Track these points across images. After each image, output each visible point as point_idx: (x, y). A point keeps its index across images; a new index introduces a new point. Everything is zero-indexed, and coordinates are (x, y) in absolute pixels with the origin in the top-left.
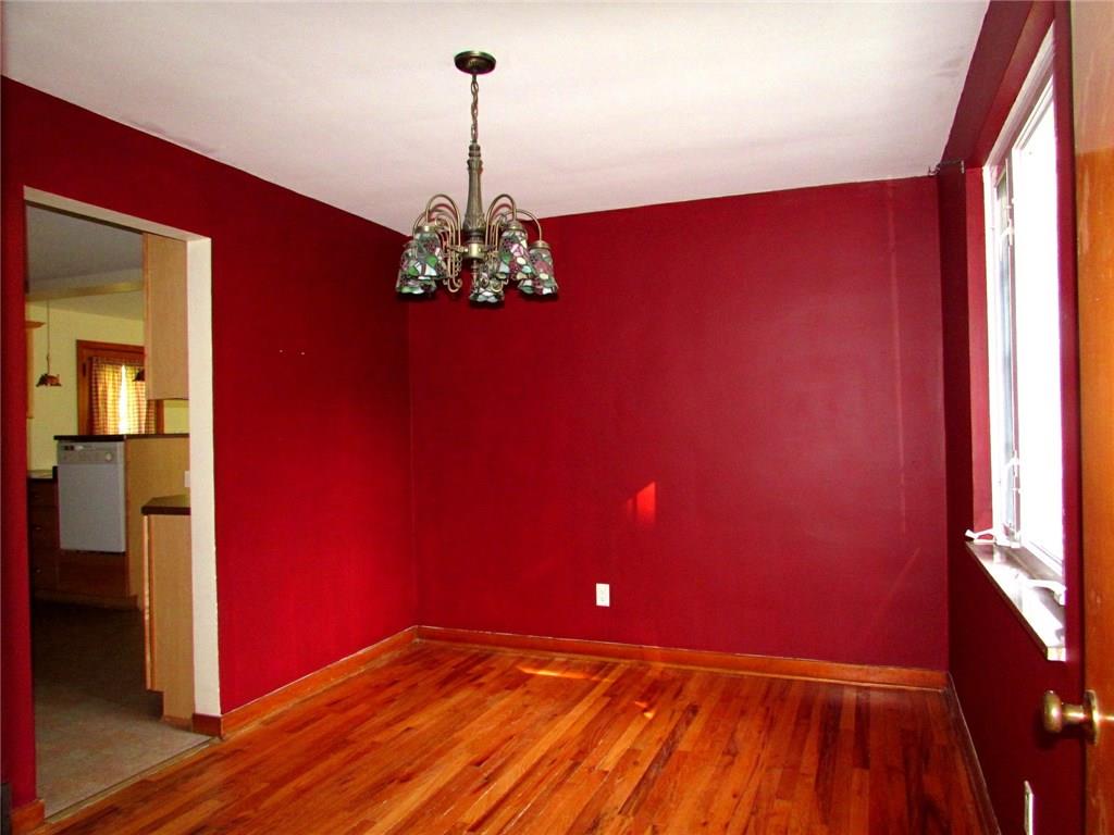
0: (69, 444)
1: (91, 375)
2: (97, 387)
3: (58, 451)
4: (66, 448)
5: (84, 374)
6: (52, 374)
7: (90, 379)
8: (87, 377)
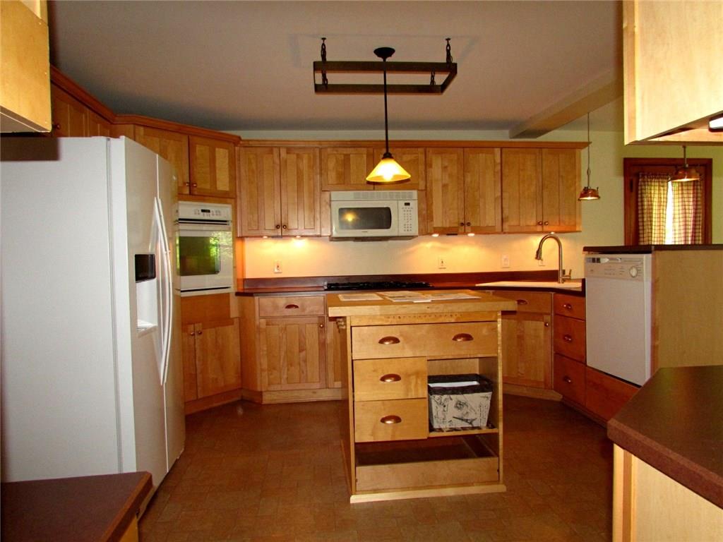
0: (597, 256)
1: (637, 190)
2: (642, 201)
3: (585, 263)
4: (594, 260)
5: (631, 191)
6: (593, 186)
7: (637, 194)
8: (634, 194)
